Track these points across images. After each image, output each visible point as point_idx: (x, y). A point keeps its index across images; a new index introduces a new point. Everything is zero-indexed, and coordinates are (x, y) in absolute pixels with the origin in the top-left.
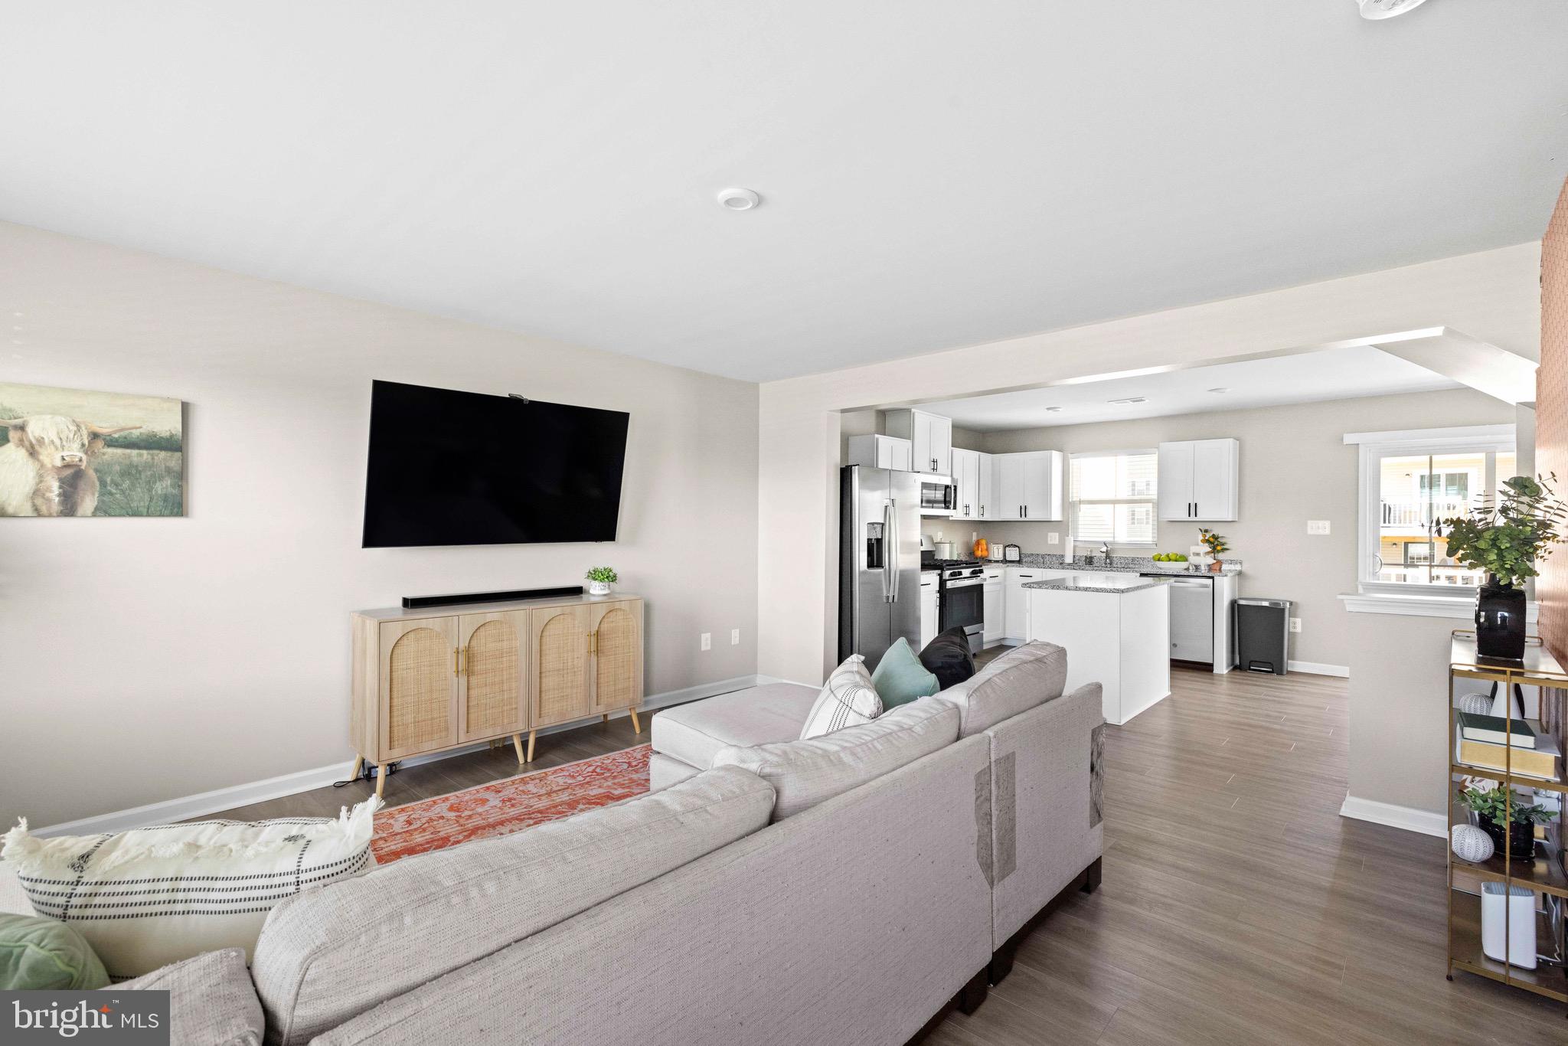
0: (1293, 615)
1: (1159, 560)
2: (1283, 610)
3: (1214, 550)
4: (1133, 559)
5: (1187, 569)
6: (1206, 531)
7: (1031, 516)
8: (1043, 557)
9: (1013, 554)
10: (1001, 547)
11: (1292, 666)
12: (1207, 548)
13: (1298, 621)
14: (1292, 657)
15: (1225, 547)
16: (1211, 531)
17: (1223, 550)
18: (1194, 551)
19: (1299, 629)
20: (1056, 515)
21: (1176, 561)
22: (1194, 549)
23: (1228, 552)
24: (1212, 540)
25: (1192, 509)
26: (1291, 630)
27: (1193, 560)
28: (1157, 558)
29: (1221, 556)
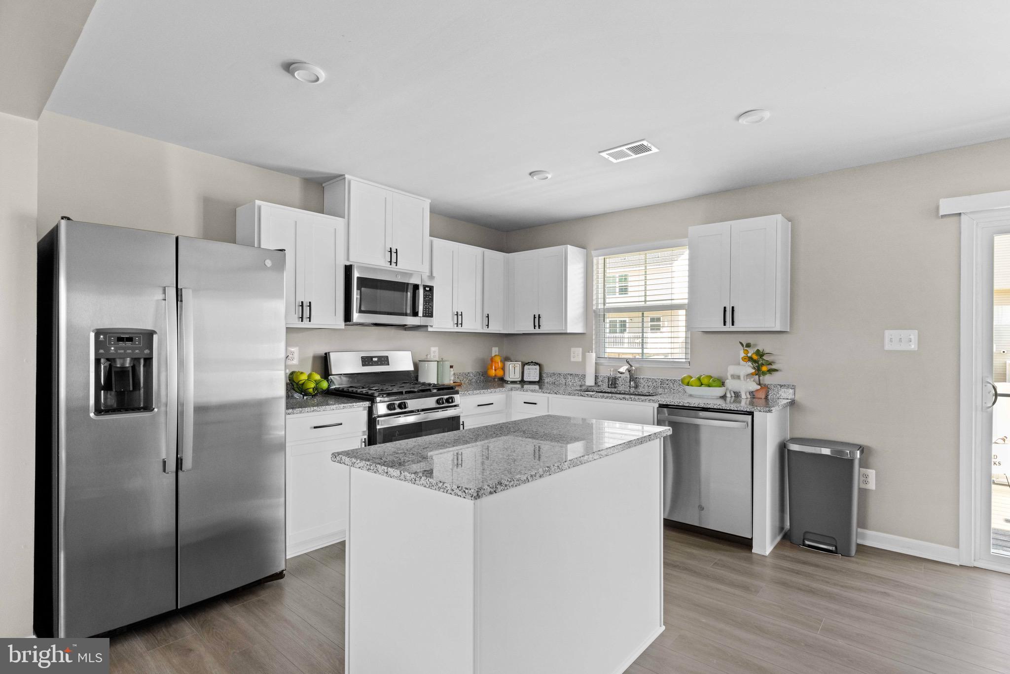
0: (864, 464)
1: (688, 384)
2: (851, 462)
3: (758, 371)
4: (662, 382)
5: (724, 397)
6: (748, 345)
7: (546, 328)
8: (565, 376)
9: (532, 374)
10: (518, 365)
11: (863, 536)
12: (749, 368)
13: (872, 473)
14: (862, 524)
15: (773, 367)
16: (755, 345)
17: (771, 371)
18: (732, 373)
19: (872, 485)
20: (574, 325)
21: (709, 386)
22: (732, 370)
23: (776, 374)
24: (755, 357)
25: (729, 314)
26: (863, 486)
27: (731, 384)
28: (686, 381)
29: (768, 379)
